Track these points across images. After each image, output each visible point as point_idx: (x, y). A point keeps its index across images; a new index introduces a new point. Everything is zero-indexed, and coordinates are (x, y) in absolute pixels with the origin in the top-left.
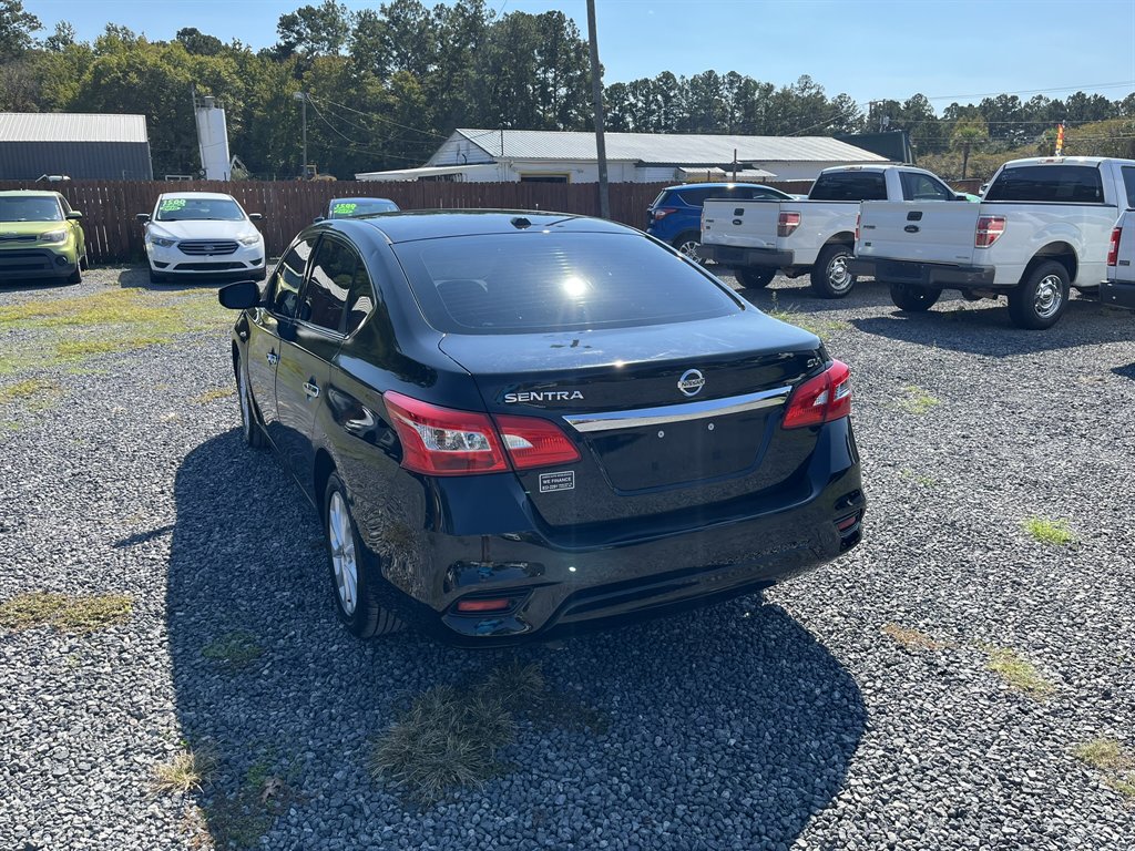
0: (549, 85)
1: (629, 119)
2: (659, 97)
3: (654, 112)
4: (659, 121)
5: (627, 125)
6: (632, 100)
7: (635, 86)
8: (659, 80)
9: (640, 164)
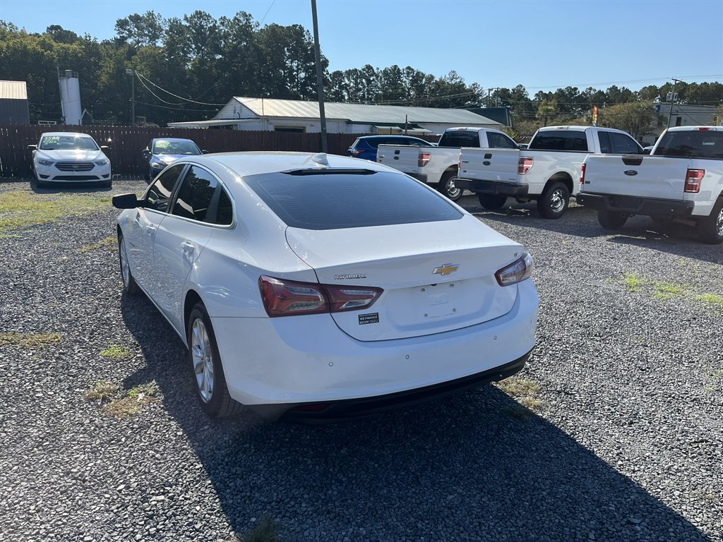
0: (293, 71)
1: (345, 93)
2: (364, 81)
3: (360, 89)
4: (364, 95)
5: (343, 97)
6: (347, 81)
7: (349, 73)
8: (363, 70)
9: (349, 122)
